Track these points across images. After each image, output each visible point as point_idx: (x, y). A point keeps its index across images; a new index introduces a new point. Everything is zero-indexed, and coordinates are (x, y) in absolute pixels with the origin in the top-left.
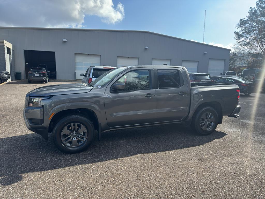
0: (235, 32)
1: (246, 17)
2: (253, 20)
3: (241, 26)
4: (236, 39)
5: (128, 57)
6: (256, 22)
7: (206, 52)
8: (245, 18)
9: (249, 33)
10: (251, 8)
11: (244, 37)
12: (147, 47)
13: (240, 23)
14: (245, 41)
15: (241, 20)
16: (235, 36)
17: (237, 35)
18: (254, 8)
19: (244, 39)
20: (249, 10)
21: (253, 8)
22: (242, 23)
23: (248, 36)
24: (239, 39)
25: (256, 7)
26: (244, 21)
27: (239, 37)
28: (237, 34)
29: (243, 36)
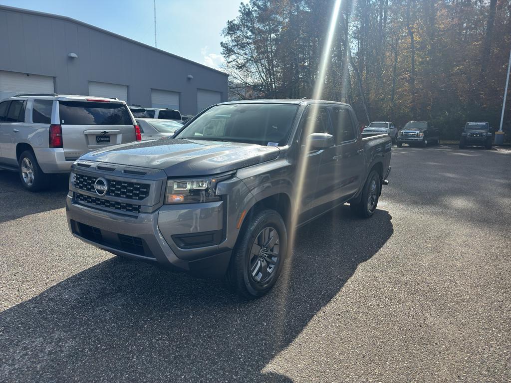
0: (222, 43)
1: (236, 19)
2: (247, 26)
3: (230, 34)
4: (224, 55)
5: (28, 75)
6: (251, 31)
7: (191, 76)
8: (234, 20)
9: (243, 46)
10: (242, 3)
11: (236, 53)
12: (73, 55)
13: (228, 27)
14: (237, 62)
15: (230, 23)
16: (221, 49)
17: (224, 49)
18: (247, 4)
19: (236, 58)
20: (240, 7)
21: (245, 5)
22: (232, 28)
23: (242, 52)
24: (229, 56)
25: (249, 4)
26: (234, 25)
27: (229, 53)
28: (226, 47)
29: (234, 52)
